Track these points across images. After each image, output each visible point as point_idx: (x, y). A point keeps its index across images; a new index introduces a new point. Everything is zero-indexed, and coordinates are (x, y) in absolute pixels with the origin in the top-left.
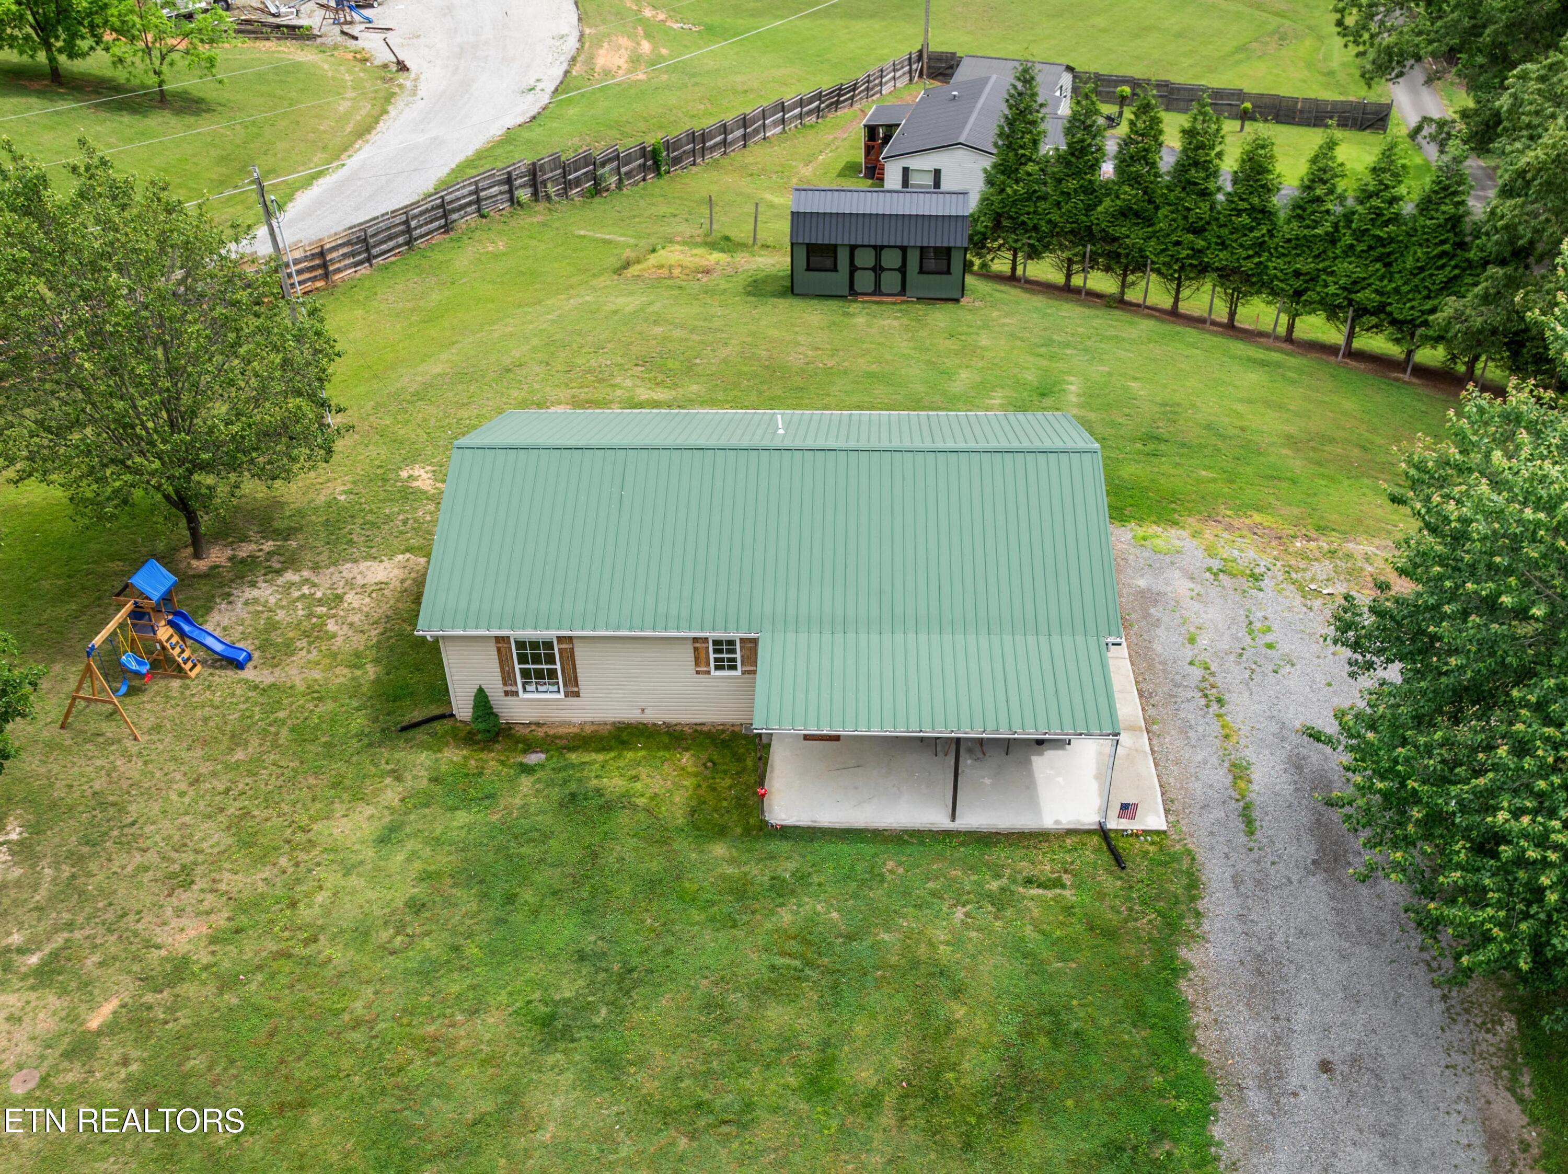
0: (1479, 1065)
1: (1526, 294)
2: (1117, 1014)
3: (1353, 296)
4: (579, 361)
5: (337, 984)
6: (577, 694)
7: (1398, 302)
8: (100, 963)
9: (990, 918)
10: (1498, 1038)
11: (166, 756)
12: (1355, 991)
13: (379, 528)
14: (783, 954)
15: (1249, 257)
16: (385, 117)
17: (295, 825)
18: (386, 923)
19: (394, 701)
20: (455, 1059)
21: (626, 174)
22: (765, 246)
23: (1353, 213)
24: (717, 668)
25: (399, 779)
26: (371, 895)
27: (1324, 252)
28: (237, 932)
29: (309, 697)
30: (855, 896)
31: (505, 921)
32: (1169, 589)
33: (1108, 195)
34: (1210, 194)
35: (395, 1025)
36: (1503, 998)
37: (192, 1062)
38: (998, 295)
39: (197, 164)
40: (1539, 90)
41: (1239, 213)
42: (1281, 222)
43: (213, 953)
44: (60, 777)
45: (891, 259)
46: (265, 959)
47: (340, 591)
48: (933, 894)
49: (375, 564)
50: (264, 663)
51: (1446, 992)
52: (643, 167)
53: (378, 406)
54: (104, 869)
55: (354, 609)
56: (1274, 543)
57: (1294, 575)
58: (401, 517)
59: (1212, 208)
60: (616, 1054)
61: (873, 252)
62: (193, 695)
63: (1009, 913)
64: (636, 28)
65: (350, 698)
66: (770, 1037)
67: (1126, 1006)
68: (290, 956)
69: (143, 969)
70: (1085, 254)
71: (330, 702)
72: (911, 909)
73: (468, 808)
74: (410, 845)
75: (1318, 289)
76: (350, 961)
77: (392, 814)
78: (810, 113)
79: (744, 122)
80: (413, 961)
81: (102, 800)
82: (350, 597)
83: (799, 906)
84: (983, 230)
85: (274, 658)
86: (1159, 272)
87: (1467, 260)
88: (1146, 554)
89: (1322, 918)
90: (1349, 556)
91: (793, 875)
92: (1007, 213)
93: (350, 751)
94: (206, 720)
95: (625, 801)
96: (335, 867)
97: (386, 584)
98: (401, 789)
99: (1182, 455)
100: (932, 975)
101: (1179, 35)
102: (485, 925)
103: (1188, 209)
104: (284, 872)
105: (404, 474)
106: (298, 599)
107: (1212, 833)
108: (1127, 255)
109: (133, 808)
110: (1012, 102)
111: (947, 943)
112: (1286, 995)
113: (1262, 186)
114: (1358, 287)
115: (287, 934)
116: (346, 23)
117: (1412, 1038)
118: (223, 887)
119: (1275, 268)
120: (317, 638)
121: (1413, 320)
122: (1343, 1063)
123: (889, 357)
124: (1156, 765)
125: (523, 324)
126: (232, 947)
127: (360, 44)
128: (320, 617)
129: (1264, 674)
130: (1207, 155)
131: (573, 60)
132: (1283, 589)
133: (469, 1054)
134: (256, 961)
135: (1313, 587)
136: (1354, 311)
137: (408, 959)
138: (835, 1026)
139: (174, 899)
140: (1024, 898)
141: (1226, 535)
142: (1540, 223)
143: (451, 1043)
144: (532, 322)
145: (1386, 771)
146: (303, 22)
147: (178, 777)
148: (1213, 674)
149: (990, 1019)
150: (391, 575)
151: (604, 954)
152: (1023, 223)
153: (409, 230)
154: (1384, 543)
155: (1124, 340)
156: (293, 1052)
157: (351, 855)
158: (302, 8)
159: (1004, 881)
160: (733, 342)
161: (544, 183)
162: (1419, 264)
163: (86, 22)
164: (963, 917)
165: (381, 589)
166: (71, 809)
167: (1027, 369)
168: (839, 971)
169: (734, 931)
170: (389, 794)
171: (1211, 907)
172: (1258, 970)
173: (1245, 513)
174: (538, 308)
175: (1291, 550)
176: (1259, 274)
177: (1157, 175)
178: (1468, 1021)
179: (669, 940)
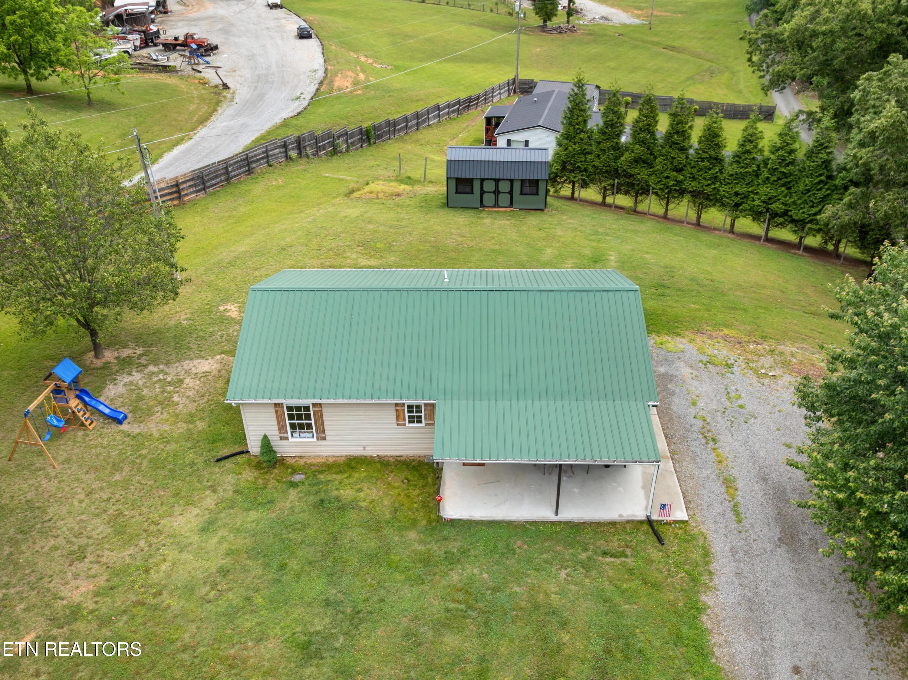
0: (891, 668)
1: (876, 202)
2: (664, 638)
3: (769, 206)
4: (325, 244)
5: (173, 622)
6: (324, 438)
7: (795, 209)
8: (24, 609)
9: (582, 576)
10: (902, 650)
11: (72, 477)
12: (811, 621)
13: (206, 339)
14: (454, 601)
15: (709, 185)
16: (216, 113)
17: (150, 520)
18: (205, 583)
19: (212, 443)
20: (247, 671)
21: (351, 143)
22: (431, 182)
23: (768, 159)
24: (410, 422)
25: (214, 491)
26: (195, 564)
27: (752, 181)
28: (111, 589)
29: (161, 441)
30: (498, 563)
31: (280, 581)
32: (678, 373)
33: (627, 151)
34: (686, 149)
35: (209, 649)
36: (902, 624)
37: (80, 674)
38: (565, 207)
39: (108, 138)
40: (879, 86)
41: (703, 160)
42: (726, 165)
43: (96, 602)
44: (6, 491)
45: (504, 187)
46: (129, 606)
47: (181, 377)
48: (546, 561)
49: (203, 361)
50: (134, 421)
51: (866, 620)
52: (361, 140)
53: (207, 270)
54: (31, 549)
55: (190, 388)
56: (737, 346)
57: (751, 365)
58: (219, 333)
59: (687, 158)
60: (349, 667)
61: (494, 183)
62: (91, 440)
63: (594, 573)
64: (356, 67)
65: (186, 441)
66: (447, 655)
67: (669, 633)
68: (144, 604)
69: (52, 613)
70: (614, 184)
71: (174, 444)
72: (533, 572)
73: (257, 509)
74: (221, 533)
75: (749, 202)
76: (182, 607)
77: (210, 513)
78: (454, 111)
79: (417, 116)
80: (222, 606)
81: (32, 505)
82: (188, 381)
83: (463, 570)
84: (555, 171)
85: (140, 417)
86: (657, 194)
87: (835, 185)
88: (663, 353)
89: (787, 574)
90: (782, 353)
91: (459, 550)
92: (569, 161)
93: (185, 474)
94: (97, 455)
95: (354, 505)
96: (174, 547)
97: (210, 373)
98: (216, 498)
99: (678, 296)
100: (547, 614)
101: (656, 71)
102: (267, 584)
103: (673, 158)
104: (142, 550)
105: (222, 308)
106: (156, 382)
107: (716, 522)
108: (638, 185)
109: (50, 510)
110: (571, 99)
111: (556, 593)
112: (769, 624)
113: (716, 145)
114: (772, 201)
115: (142, 590)
116: (195, 64)
117: (848, 650)
118: (104, 560)
119: (724, 191)
120: (167, 405)
121: (804, 219)
122: (807, 667)
123: (505, 241)
124: (679, 479)
125: (293, 223)
126: (108, 599)
127: (202, 75)
128: (169, 393)
129: (739, 424)
130: (684, 127)
131: (321, 83)
132: (745, 373)
133: (256, 668)
134: (123, 607)
135: (763, 371)
136: (770, 215)
137: (219, 606)
138: (487, 647)
139: (73, 568)
140: (602, 564)
141: (709, 341)
142: (883, 161)
143: (245, 661)
144: (297, 223)
145: (842, 486)
146: (171, 64)
147: (79, 490)
148: (708, 424)
149: (585, 642)
150: (213, 367)
151: (342, 602)
152: (579, 167)
153: (227, 172)
154: (801, 346)
155: (639, 232)
156: (144, 667)
157: (184, 540)
158: (171, 57)
159: (590, 553)
160: (414, 233)
161: (305, 147)
162: (807, 188)
163: (47, 60)
164: (565, 576)
165: (206, 376)
166: (12, 511)
167: (585, 247)
168: (489, 612)
169: (423, 586)
170: (209, 500)
171: (718, 568)
172: (750, 608)
173: (719, 328)
174: (301, 215)
175: (747, 350)
176: (714, 194)
177: (655, 139)
178: (882, 639)
179: (382, 592)
